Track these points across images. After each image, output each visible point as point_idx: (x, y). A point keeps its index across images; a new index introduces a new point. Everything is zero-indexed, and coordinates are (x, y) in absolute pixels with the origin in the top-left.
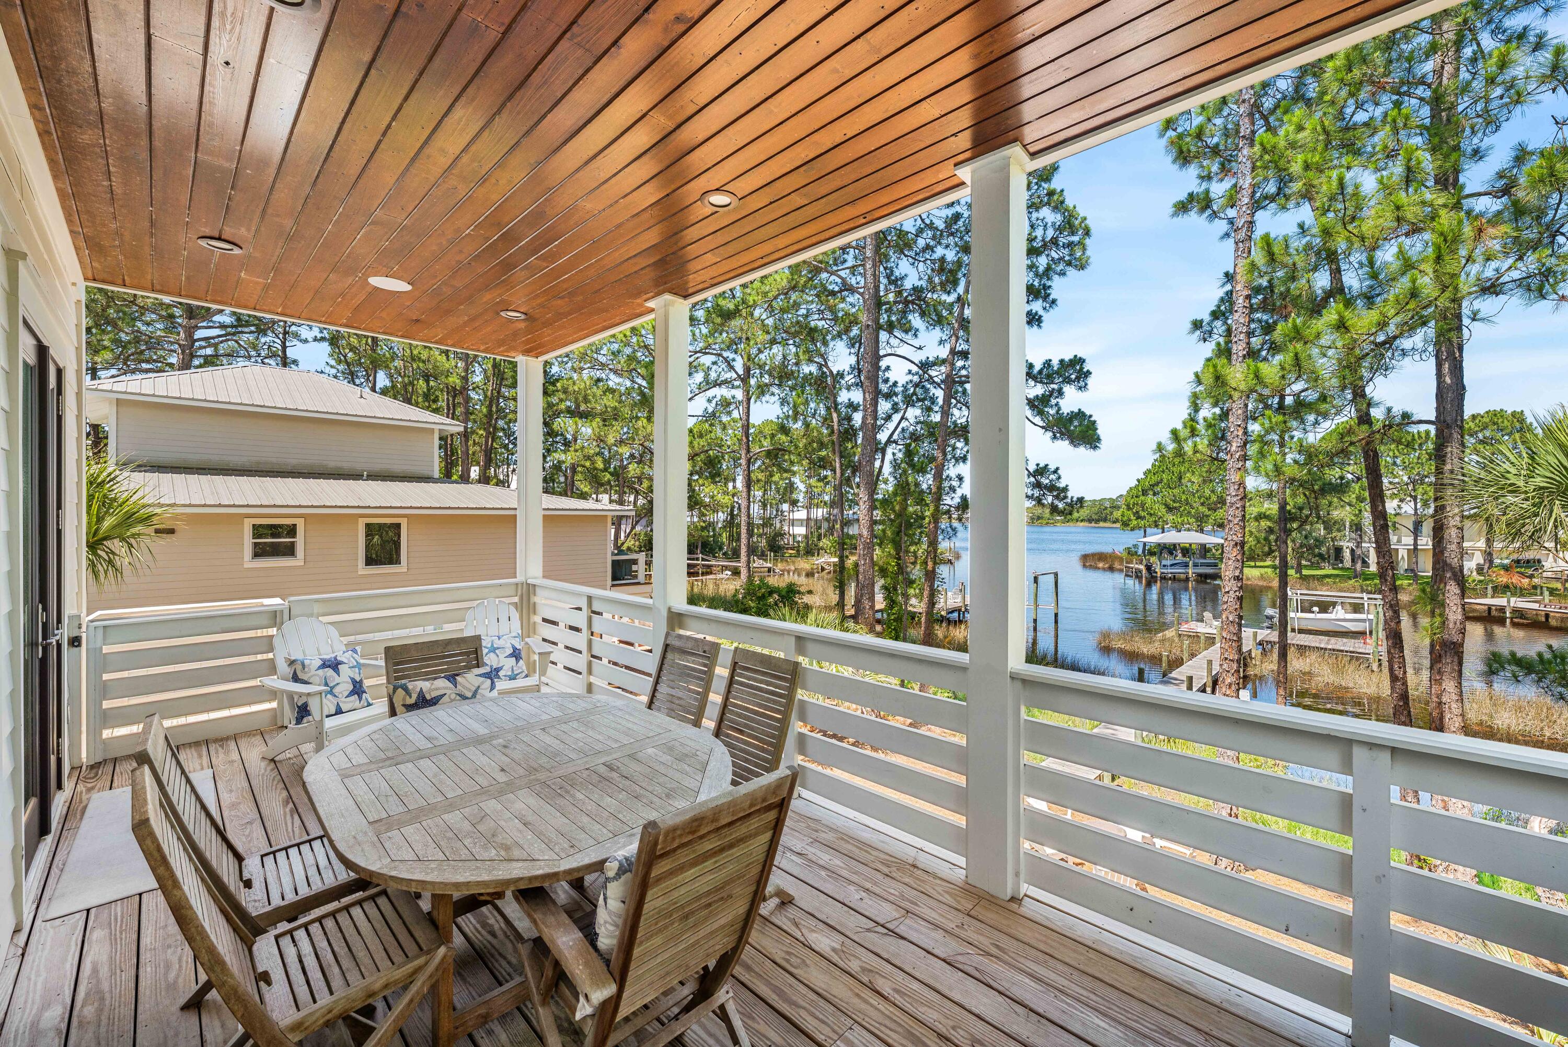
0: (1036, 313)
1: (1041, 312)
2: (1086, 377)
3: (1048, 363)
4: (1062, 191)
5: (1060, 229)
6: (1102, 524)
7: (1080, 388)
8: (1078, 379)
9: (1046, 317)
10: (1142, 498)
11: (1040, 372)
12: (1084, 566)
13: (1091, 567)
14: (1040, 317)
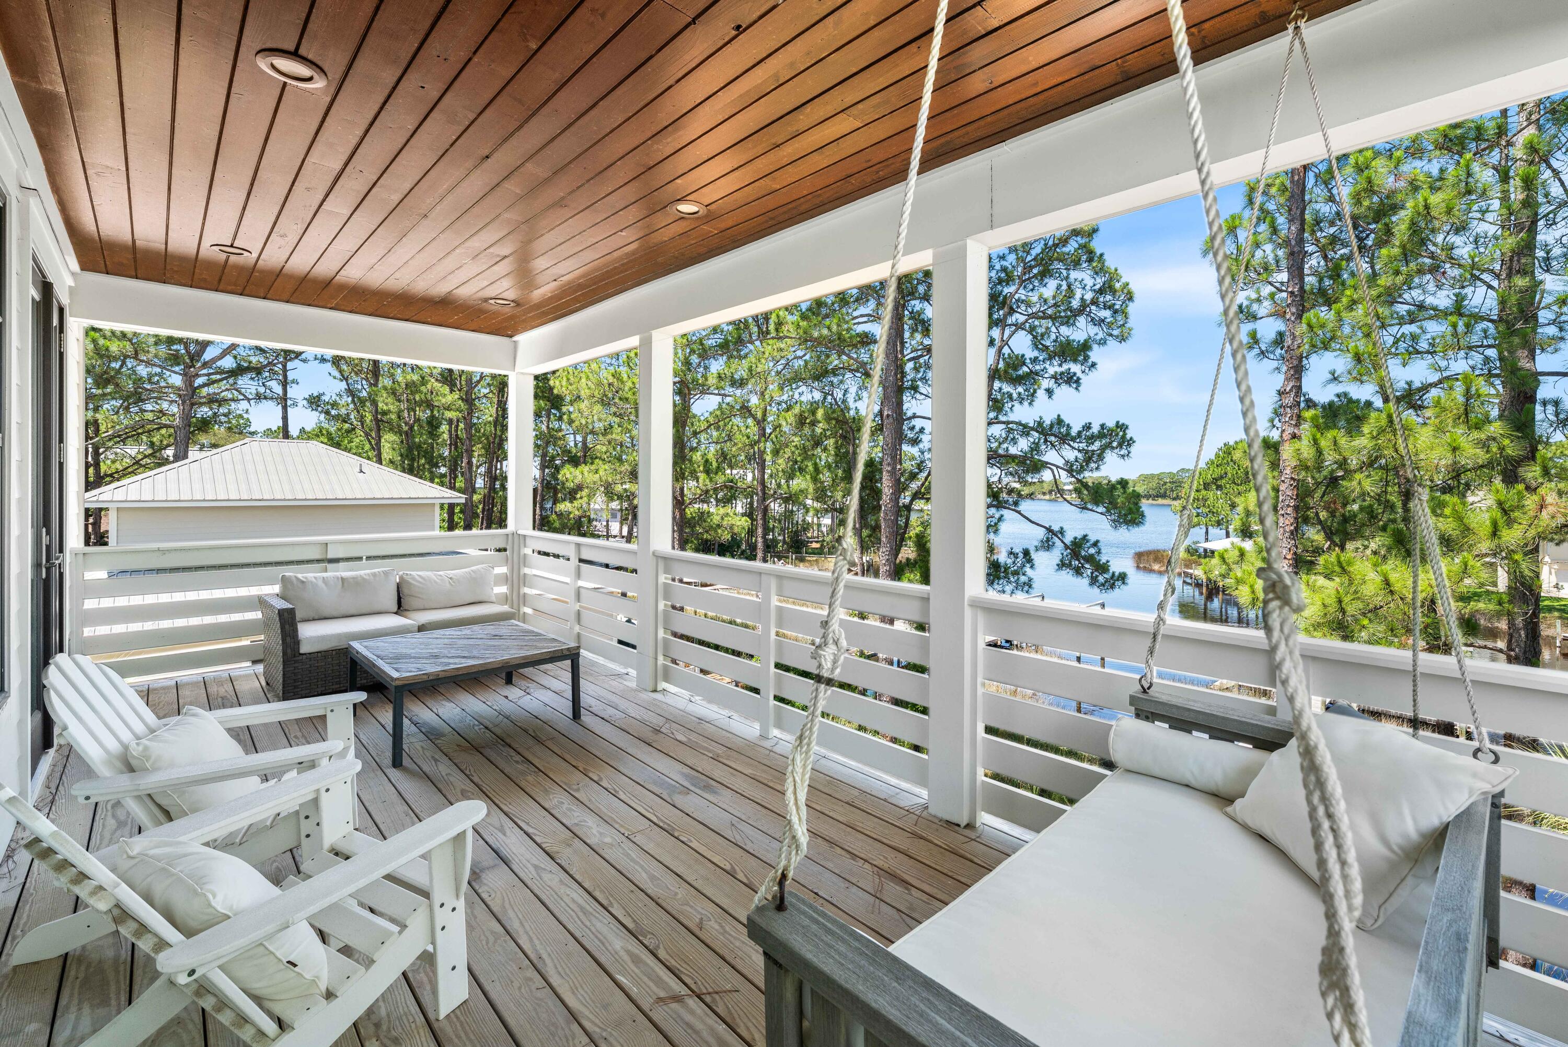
0: (1075, 374)
1: (1079, 374)
2: (1129, 445)
3: (1088, 427)
4: (1102, 255)
5: (1101, 291)
6: (1160, 501)
7: (1123, 456)
8: (1120, 445)
9: (1084, 379)
10: (1204, 492)
11: (1079, 433)
12: (1138, 567)
13: (1145, 569)
14: (1079, 379)
